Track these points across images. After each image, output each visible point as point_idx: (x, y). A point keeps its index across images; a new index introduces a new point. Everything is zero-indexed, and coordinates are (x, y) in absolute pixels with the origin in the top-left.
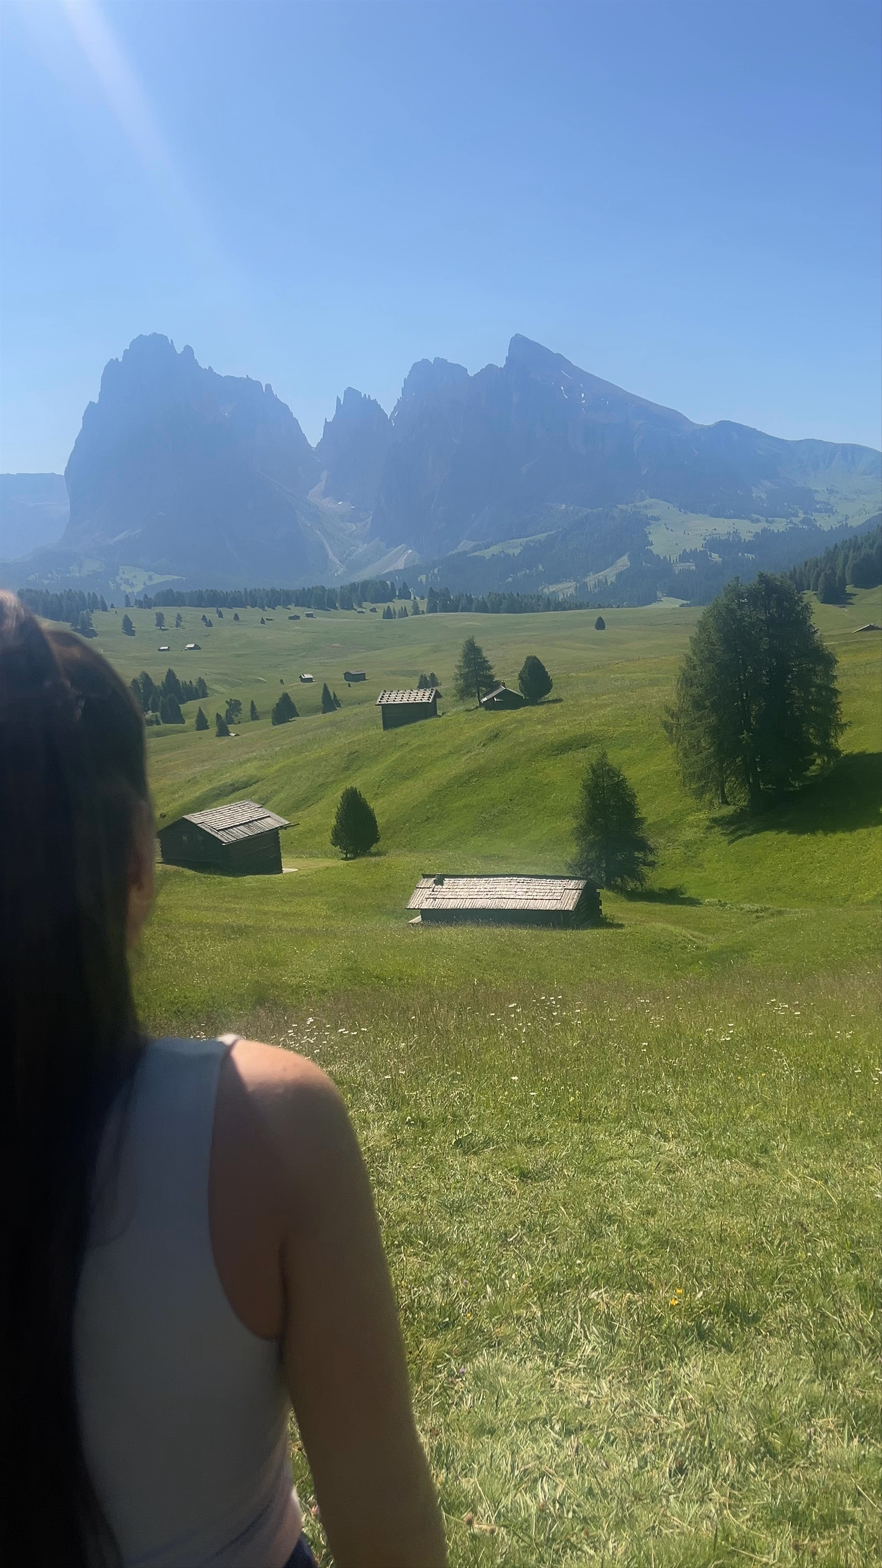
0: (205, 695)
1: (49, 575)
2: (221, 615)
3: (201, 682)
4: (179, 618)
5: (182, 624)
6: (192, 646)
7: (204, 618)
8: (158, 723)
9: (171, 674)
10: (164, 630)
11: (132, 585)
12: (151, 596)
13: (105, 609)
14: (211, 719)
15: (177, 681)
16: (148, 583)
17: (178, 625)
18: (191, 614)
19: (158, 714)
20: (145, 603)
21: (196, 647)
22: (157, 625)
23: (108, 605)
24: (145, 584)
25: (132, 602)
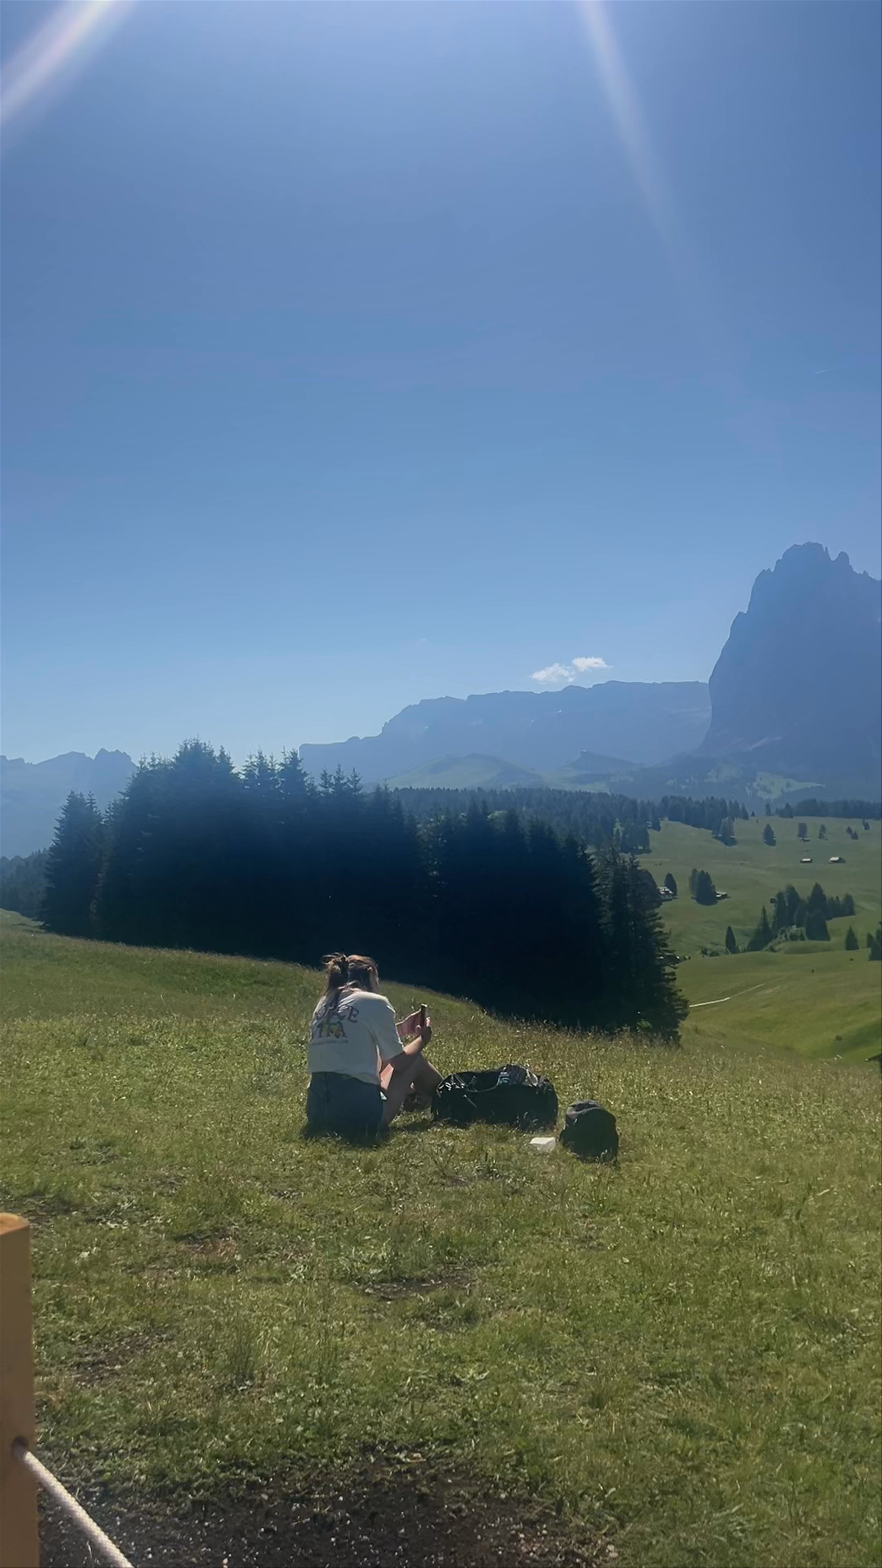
0: (851, 913)
1: (687, 781)
2: (867, 827)
3: (848, 898)
4: (823, 829)
5: (825, 835)
6: (836, 859)
7: (849, 830)
8: (802, 939)
9: (817, 889)
10: (805, 841)
11: (769, 792)
12: (793, 805)
13: (746, 817)
14: (861, 938)
15: (824, 898)
16: (786, 790)
17: (821, 837)
18: (835, 825)
19: (803, 929)
20: (788, 812)
21: (840, 861)
22: (800, 836)
23: (750, 814)
24: (782, 791)
25: (773, 810)
